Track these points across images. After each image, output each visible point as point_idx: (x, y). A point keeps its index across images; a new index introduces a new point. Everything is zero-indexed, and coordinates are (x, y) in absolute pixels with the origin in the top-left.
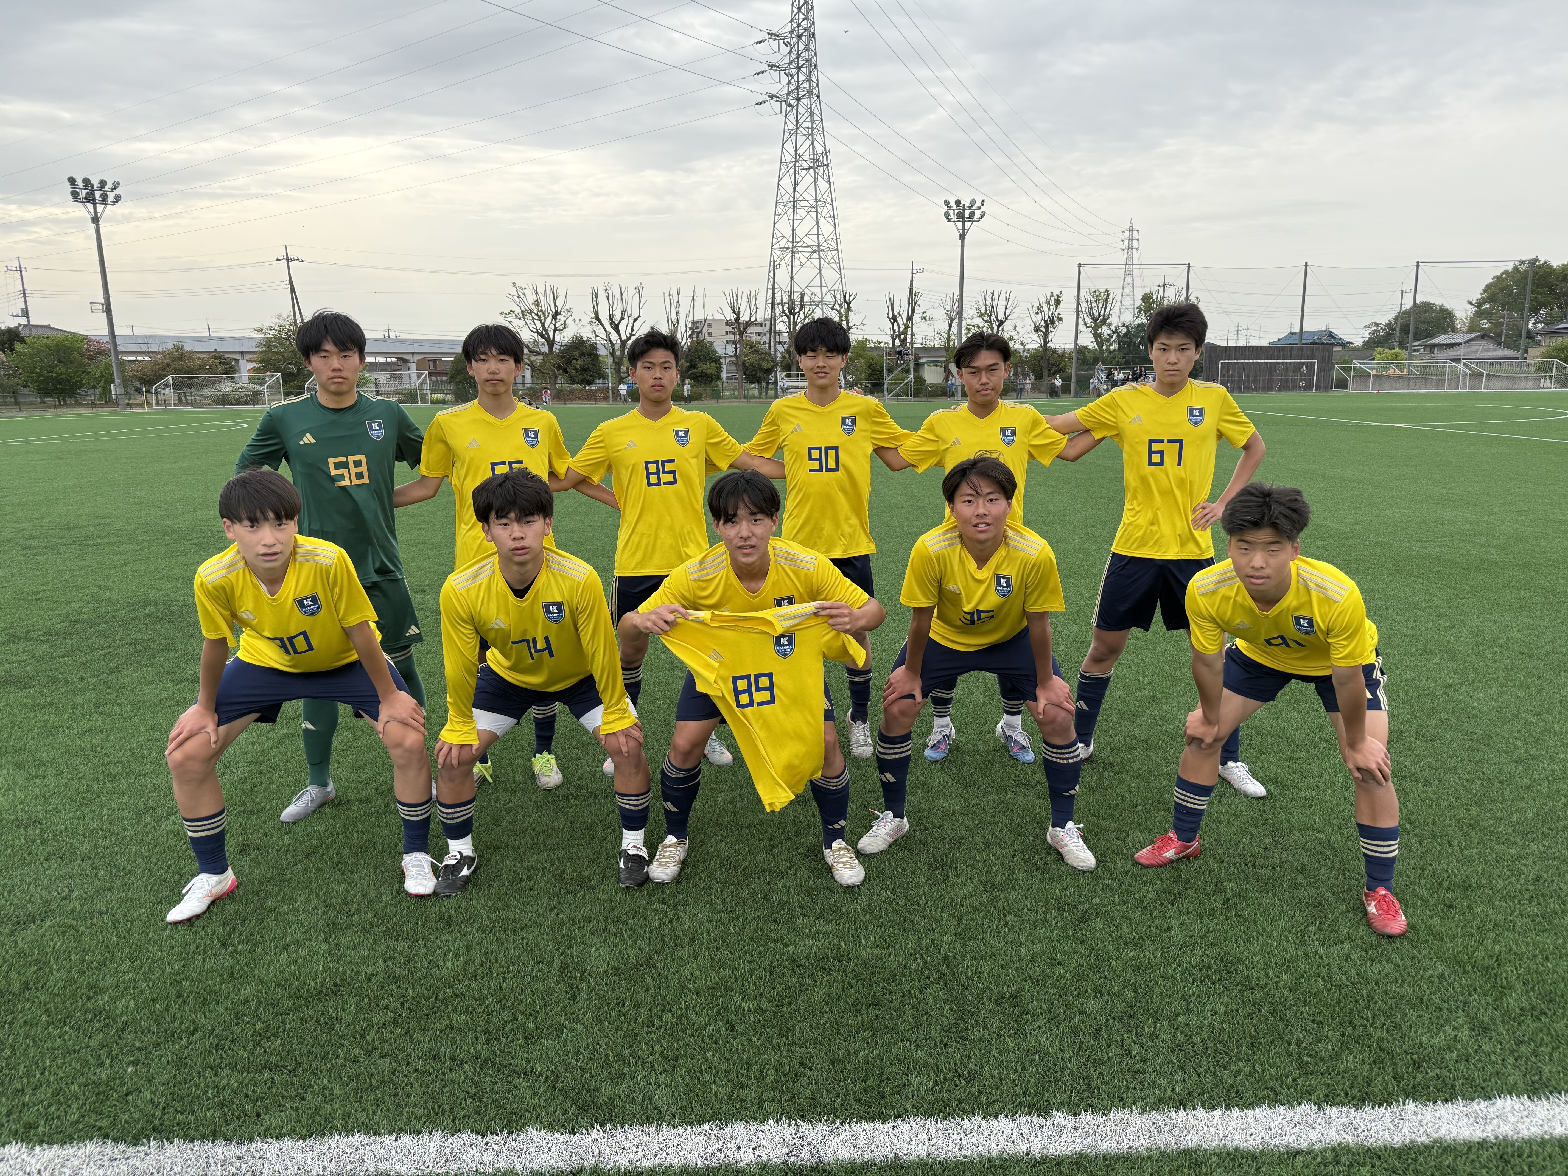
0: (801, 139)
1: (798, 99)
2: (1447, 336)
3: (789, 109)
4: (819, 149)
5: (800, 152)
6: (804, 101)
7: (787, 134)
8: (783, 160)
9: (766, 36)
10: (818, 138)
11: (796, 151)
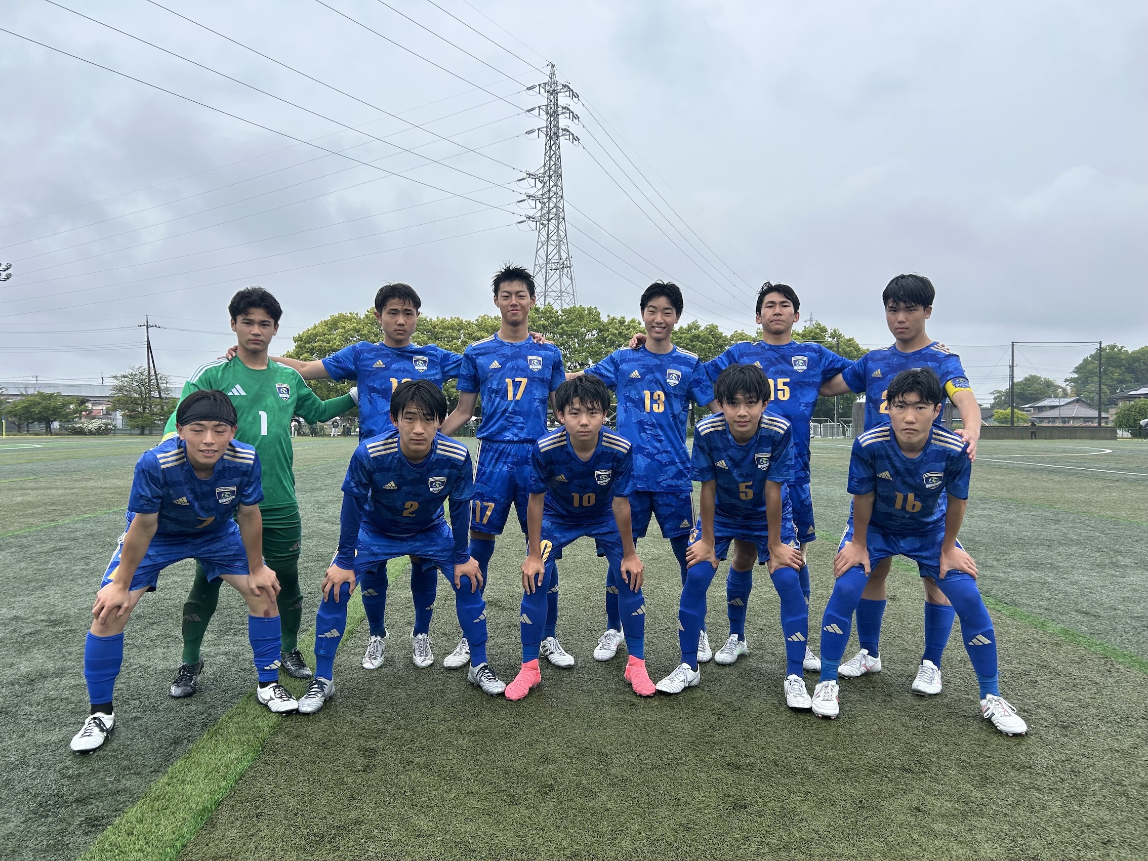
0: (551, 248)
1: (549, 220)
2: (1050, 400)
3: (541, 226)
4: (564, 256)
5: (550, 257)
6: (553, 221)
7: (540, 245)
8: (537, 263)
9: (525, 176)
10: (563, 247)
11: (547, 257)
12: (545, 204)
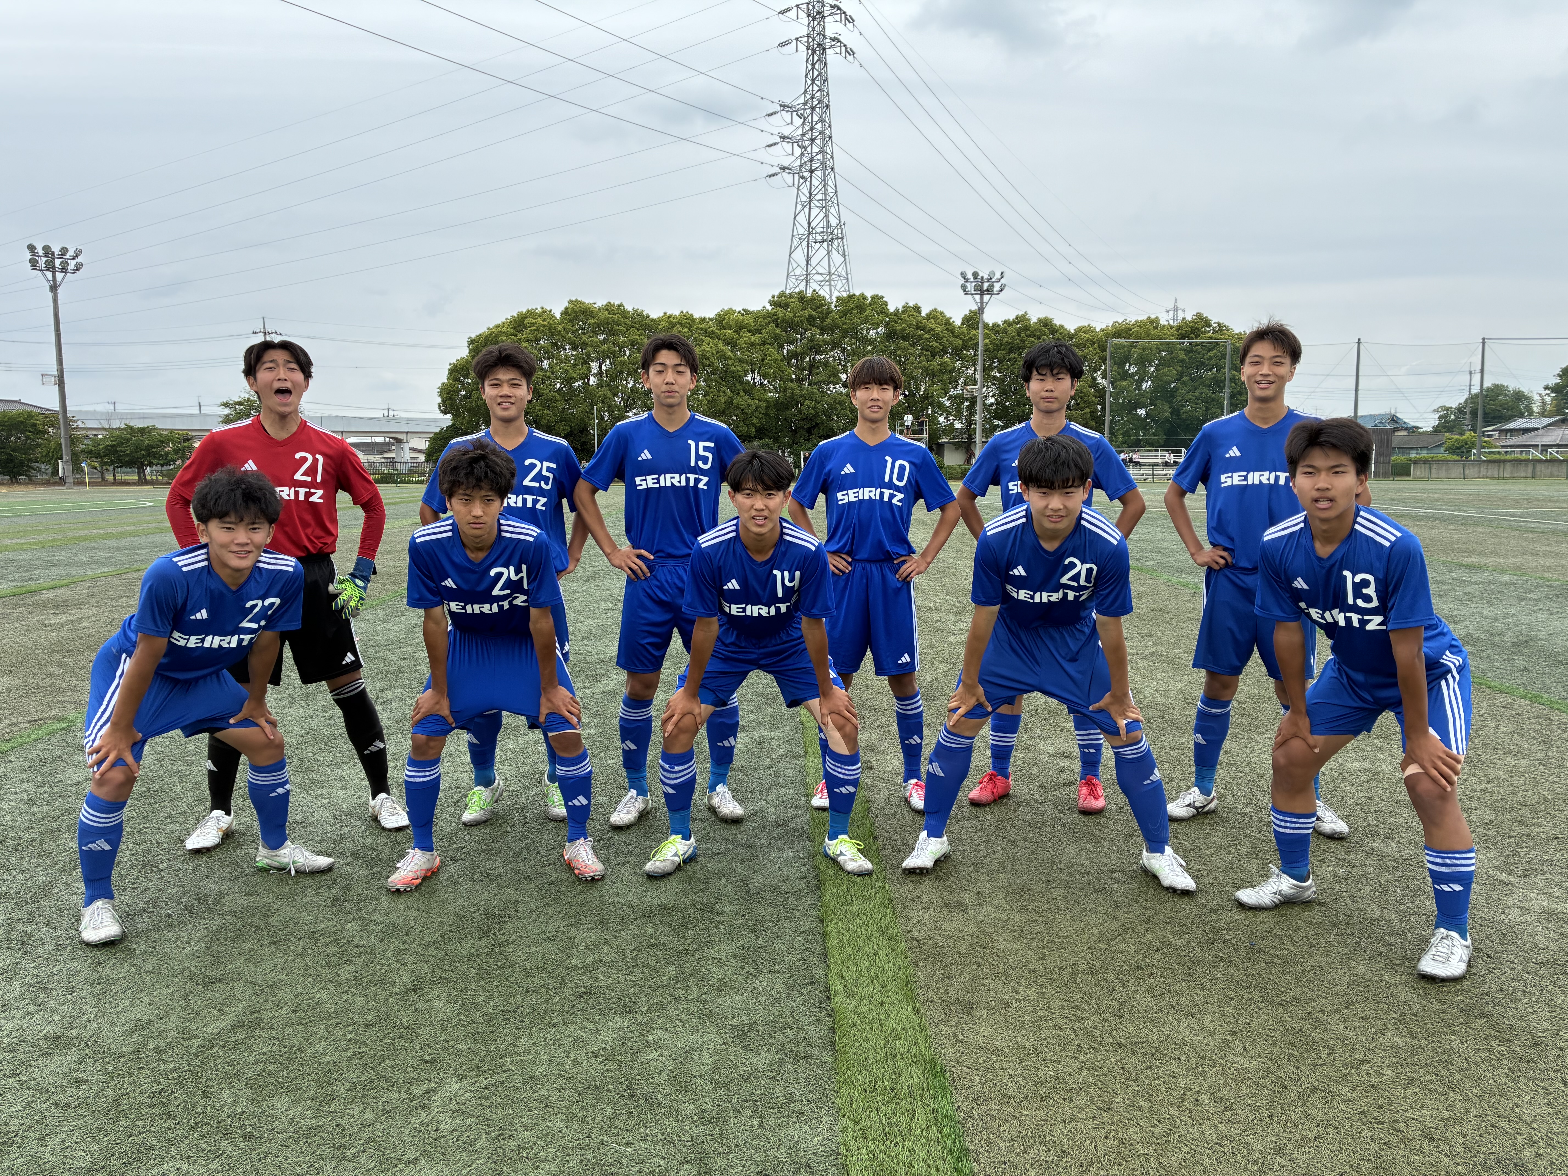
0: (814, 212)
1: (812, 171)
2: (1524, 420)
3: (801, 181)
4: (834, 222)
5: (813, 224)
6: (818, 173)
7: (799, 207)
8: (795, 233)
9: (778, 108)
10: (832, 210)
11: (809, 224)
12: (805, 148)
